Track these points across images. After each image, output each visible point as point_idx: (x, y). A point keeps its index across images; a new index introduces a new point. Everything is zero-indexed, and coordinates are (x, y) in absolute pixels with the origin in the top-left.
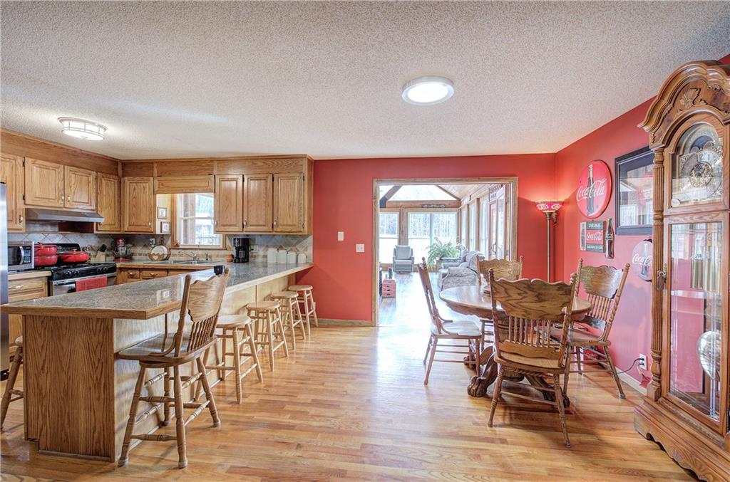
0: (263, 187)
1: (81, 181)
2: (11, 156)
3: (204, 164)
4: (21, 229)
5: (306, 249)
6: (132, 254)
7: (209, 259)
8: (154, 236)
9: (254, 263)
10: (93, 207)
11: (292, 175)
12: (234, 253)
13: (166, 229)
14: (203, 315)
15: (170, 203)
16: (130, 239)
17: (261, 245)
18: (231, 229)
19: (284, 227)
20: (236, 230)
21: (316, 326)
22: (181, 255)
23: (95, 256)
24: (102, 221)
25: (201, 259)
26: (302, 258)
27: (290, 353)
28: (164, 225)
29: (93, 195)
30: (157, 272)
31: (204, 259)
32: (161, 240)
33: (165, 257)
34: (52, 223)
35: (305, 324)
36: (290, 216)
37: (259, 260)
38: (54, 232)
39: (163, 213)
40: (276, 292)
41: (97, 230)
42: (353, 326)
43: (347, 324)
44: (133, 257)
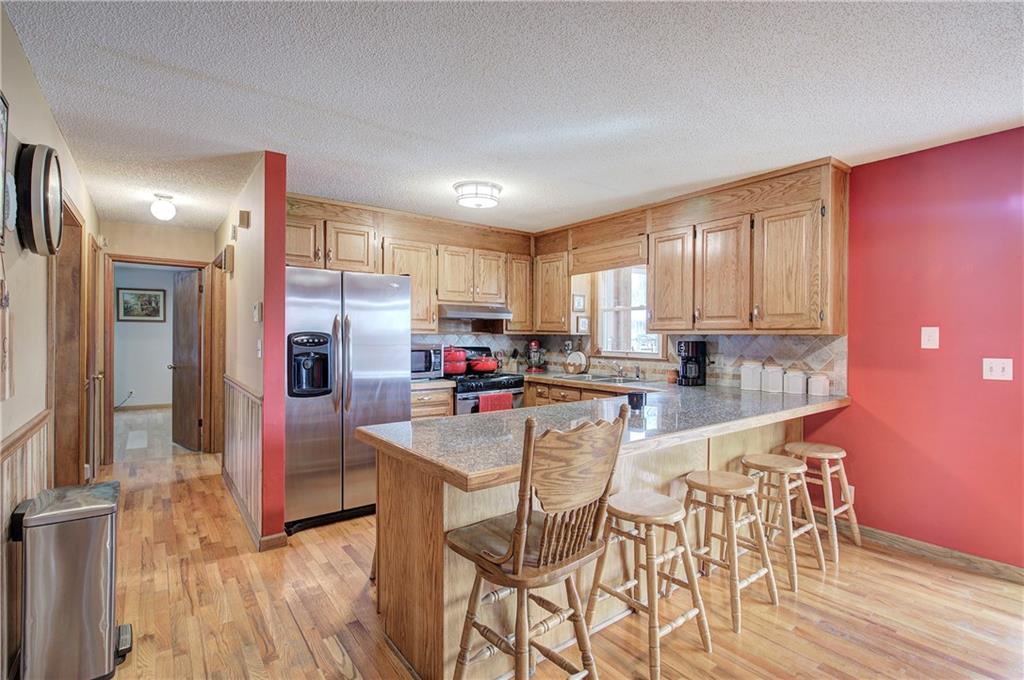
0: (732, 245)
1: (490, 265)
2: (426, 245)
3: (631, 220)
4: (433, 330)
5: (830, 366)
6: (546, 363)
7: (641, 376)
8: (571, 338)
9: (716, 388)
10: (503, 300)
11: (792, 209)
12: (678, 366)
13: (584, 328)
14: (567, 501)
15: (589, 287)
16: (543, 341)
17: (729, 355)
18: (674, 325)
19: (776, 318)
20: (683, 326)
21: (854, 543)
22: (603, 367)
23: (507, 364)
24: (510, 317)
25: (629, 375)
26: (819, 385)
27: (782, 598)
28: (581, 321)
29: (503, 284)
30: (568, 392)
31: (634, 375)
32: (579, 343)
33: (583, 369)
34: (466, 322)
35: (824, 534)
36: (789, 297)
37: (726, 382)
38: (467, 333)
39: (579, 303)
40: (756, 453)
41: (506, 329)
42: (971, 570)
43: (952, 561)
44: (549, 366)
